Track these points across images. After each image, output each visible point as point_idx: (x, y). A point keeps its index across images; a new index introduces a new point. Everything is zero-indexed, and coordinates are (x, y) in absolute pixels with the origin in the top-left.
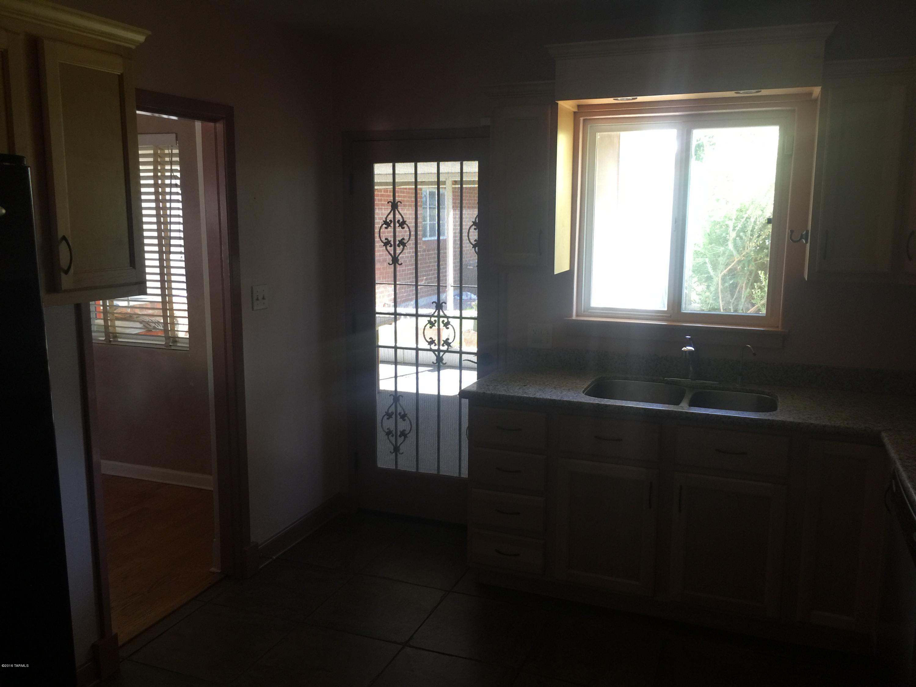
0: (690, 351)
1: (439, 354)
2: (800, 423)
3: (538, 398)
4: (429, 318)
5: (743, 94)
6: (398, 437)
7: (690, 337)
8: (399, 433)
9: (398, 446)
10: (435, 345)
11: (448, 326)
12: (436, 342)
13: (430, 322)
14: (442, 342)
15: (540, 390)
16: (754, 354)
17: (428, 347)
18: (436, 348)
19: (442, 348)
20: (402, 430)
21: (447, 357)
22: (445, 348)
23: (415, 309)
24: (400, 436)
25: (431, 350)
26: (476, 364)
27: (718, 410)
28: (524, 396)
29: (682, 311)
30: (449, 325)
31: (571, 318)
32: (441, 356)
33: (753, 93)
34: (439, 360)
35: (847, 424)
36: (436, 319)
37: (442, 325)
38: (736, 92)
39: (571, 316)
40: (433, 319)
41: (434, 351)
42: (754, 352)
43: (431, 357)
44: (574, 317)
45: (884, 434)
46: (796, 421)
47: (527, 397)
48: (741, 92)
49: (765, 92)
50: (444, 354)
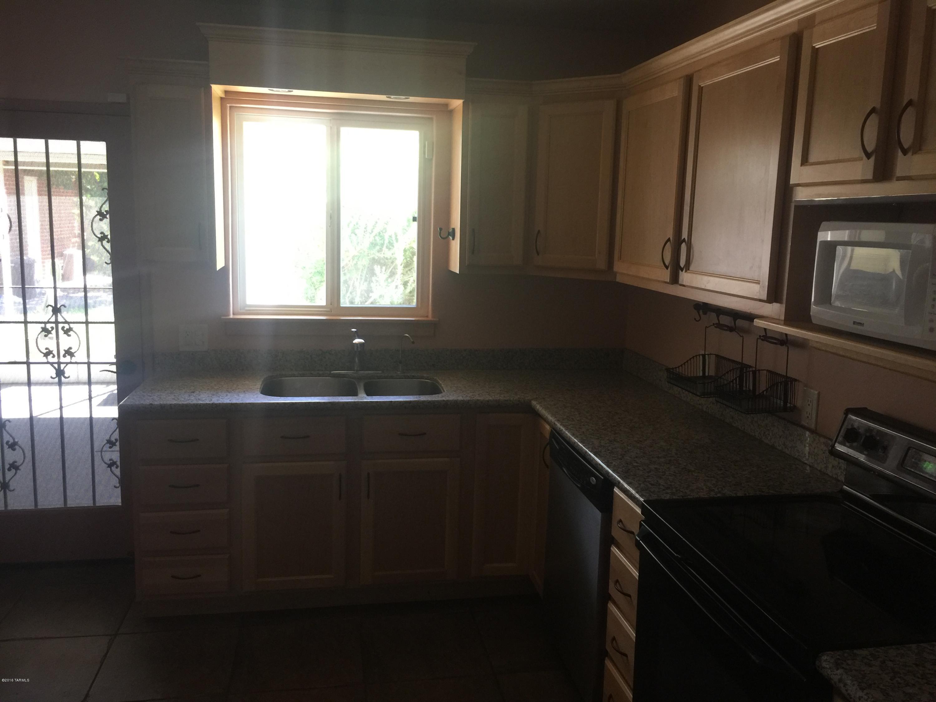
0: (361, 344)
1: (59, 367)
2: (469, 400)
3: (217, 403)
4: (43, 325)
5: (393, 98)
6: (6, 470)
7: (356, 330)
8: (7, 466)
9: (7, 482)
10: (54, 356)
11: (69, 333)
12: (55, 352)
13: (44, 330)
14: (62, 353)
15: (213, 395)
16: (413, 343)
17: (44, 360)
18: (55, 360)
19: (62, 360)
20: (11, 462)
21: (70, 371)
22: (68, 359)
23: (23, 315)
24: (9, 470)
25: (48, 363)
26: (115, 374)
27: (397, 396)
28: (200, 403)
29: (341, 306)
30: (71, 332)
31: (229, 317)
32: (62, 369)
33: (402, 99)
34: (60, 373)
35: (504, 397)
36: (54, 325)
37: (61, 332)
38: (388, 96)
39: (229, 315)
40: (49, 326)
41: (52, 364)
42: (412, 341)
43: (49, 372)
44: (231, 316)
45: (534, 403)
46: (465, 399)
47: (204, 404)
48: (392, 97)
49: (412, 99)
50: (65, 367)
